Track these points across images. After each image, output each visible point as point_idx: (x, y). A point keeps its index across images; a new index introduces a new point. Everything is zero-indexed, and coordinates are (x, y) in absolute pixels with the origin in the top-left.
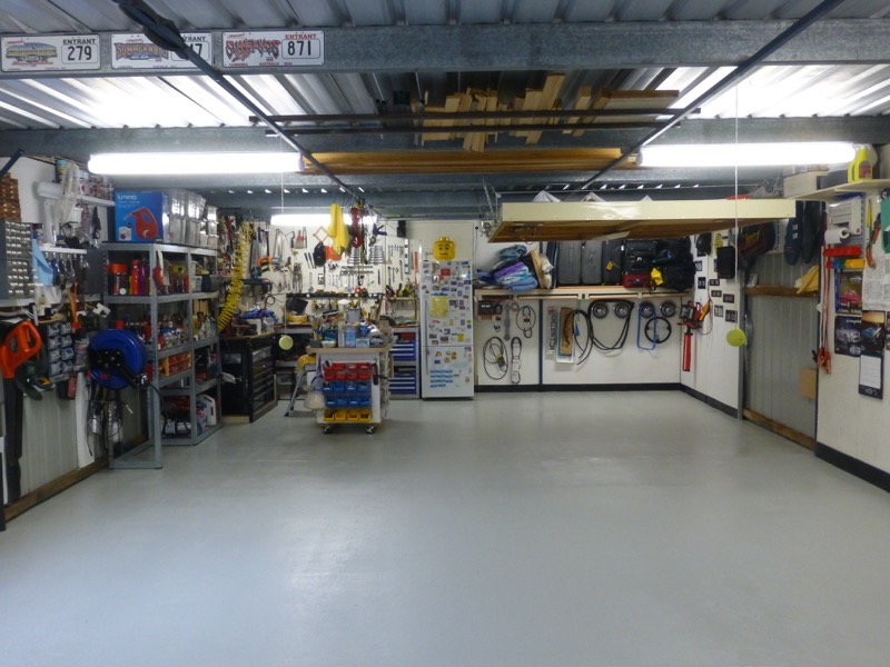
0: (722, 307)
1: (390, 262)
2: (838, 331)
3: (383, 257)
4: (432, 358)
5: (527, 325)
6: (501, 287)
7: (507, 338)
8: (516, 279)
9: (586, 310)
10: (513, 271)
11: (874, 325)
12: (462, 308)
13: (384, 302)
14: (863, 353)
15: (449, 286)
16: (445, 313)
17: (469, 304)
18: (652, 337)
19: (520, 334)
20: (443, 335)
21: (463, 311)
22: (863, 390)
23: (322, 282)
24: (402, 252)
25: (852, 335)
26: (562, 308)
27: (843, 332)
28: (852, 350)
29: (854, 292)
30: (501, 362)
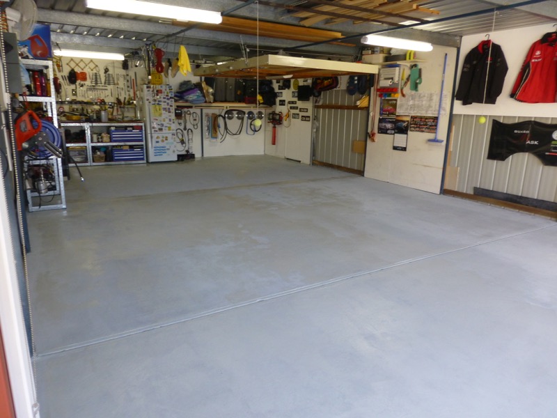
0: (298, 114)
1: (118, 84)
2: (380, 124)
3: (114, 81)
4: (154, 140)
5: (195, 122)
6: (187, 101)
7: (185, 129)
8: (195, 97)
9: (223, 114)
10: (193, 93)
11: (404, 122)
12: (169, 112)
13: (115, 108)
14: (395, 133)
15: (162, 99)
16: (160, 115)
17: (173, 110)
18: (253, 128)
19: (191, 127)
20: (160, 127)
21: (170, 114)
22: (395, 148)
23: (75, 95)
24: (125, 79)
25: (389, 126)
26: (213, 114)
27: (384, 124)
28: (389, 132)
29: (391, 107)
30: (182, 142)
